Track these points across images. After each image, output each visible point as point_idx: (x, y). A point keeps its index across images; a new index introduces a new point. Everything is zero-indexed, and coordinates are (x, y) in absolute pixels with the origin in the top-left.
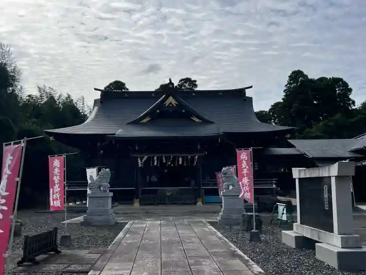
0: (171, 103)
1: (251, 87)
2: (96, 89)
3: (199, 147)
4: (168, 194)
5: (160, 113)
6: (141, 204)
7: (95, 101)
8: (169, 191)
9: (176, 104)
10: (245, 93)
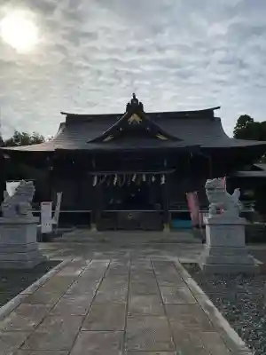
0: (134, 120)
1: (219, 108)
2: (62, 113)
3: (165, 164)
4: (130, 218)
5: (123, 131)
6: (99, 229)
7: (61, 124)
8: (131, 214)
9: (140, 121)
10: (213, 113)
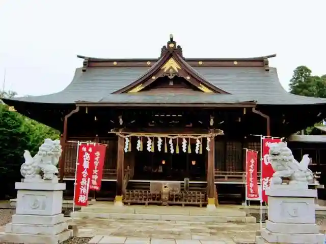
0: (171, 68)
1: (274, 56)
2: (79, 57)
5: (156, 81)
6: (125, 203)
7: (77, 70)
9: (178, 69)
10: (267, 62)
